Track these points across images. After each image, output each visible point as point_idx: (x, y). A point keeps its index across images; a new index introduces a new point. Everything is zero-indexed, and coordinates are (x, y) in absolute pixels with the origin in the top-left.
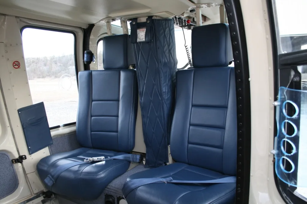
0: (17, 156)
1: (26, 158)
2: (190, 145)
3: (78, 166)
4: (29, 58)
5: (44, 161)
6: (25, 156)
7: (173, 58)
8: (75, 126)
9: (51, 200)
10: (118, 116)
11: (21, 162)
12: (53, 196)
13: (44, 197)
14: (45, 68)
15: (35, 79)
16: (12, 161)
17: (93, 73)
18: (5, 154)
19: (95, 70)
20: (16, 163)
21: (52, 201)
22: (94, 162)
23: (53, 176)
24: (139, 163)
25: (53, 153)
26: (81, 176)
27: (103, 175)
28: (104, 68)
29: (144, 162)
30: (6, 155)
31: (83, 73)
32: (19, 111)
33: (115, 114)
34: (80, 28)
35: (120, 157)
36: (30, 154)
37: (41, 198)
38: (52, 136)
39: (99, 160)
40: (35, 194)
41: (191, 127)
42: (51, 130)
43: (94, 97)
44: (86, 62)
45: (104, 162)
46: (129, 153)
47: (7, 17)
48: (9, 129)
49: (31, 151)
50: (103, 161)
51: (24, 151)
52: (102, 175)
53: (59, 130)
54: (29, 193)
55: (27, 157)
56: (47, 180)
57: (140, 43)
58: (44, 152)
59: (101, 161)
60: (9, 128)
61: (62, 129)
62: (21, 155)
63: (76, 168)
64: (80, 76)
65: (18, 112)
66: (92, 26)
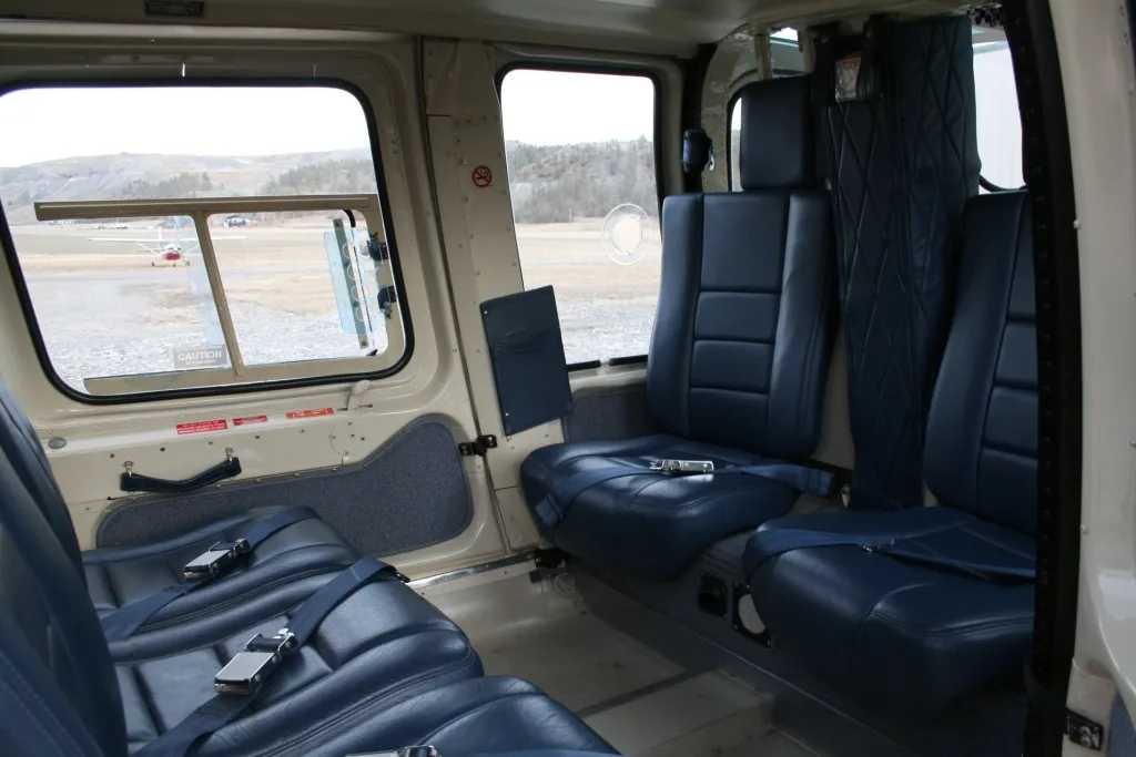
0: (472, 436)
1: (495, 445)
2: (988, 452)
3: (632, 477)
4: (560, 147)
5: (542, 456)
6: (494, 438)
7: (959, 157)
8: (645, 366)
9: (554, 576)
10: (772, 342)
11: (483, 454)
12: (563, 564)
13: (537, 564)
14: (611, 182)
15: (575, 218)
16: (460, 446)
17: (708, 201)
18: (443, 426)
19: (719, 191)
20: (469, 454)
21: (557, 579)
22: (678, 473)
23: (557, 499)
24: (828, 497)
25: (571, 439)
26: (633, 507)
27: (694, 512)
28: (742, 186)
29: (845, 499)
30: (446, 430)
31: (679, 202)
32: (483, 307)
33: (767, 335)
34: (672, 59)
35: (766, 470)
36: (507, 435)
37: (530, 566)
38: (573, 390)
39: (692, 469)
40: (515, 550)
41: (997, 392)
42: (570, 373)
43: (708, 275)
44: (689, 165)
45: (709, 477)
46: (798, 462)
47: (461, 45)
48: (456, 357)
49: (511, 427)
50: (707, 473)
51: (492, 424)
52: (694, 510)
53: (596, 374)
54: (499, 546)
55: (498, 441)
56: (541, 508)
57: (846, 103)
58: (546, 434)
59: (701, 473)
60: (458, 352)
61: (606, 373)
62: (484, 433)
63: (623, 482)
64: (667, 210)
65: (482, 311)
66: (707, 50)
